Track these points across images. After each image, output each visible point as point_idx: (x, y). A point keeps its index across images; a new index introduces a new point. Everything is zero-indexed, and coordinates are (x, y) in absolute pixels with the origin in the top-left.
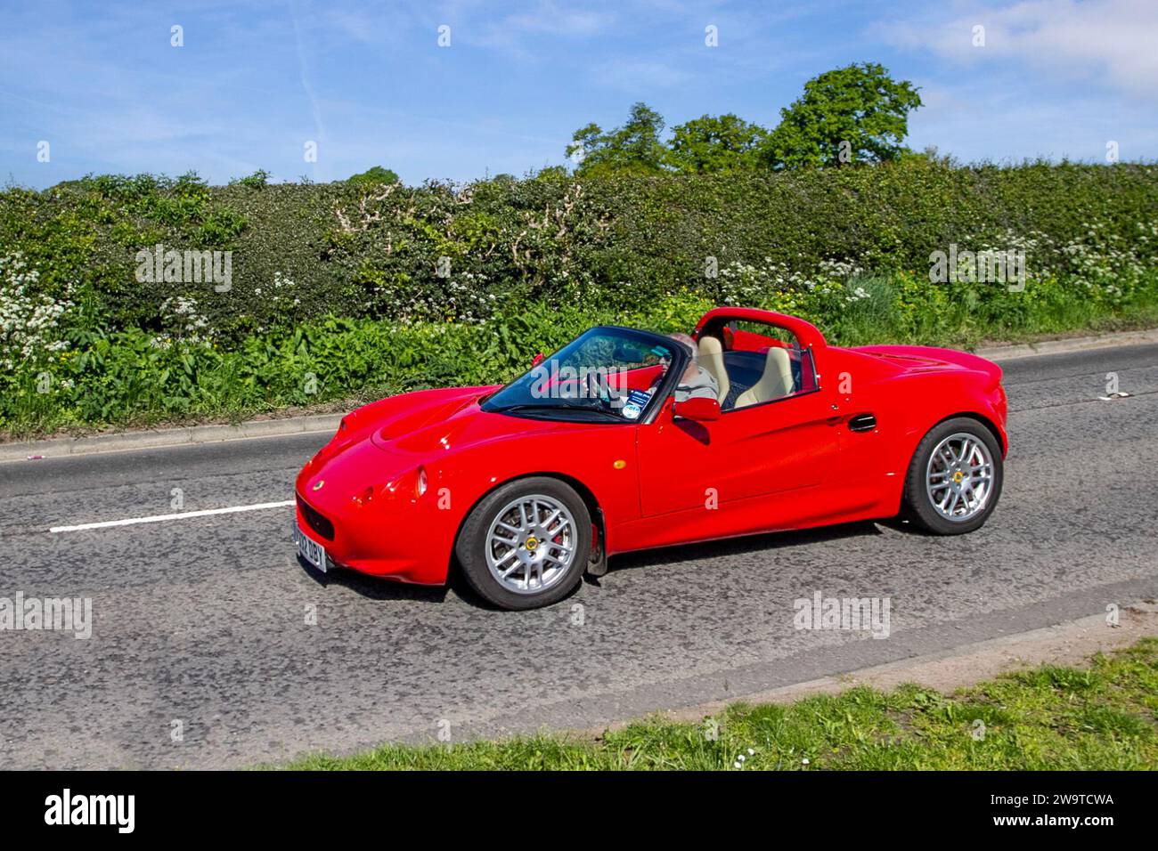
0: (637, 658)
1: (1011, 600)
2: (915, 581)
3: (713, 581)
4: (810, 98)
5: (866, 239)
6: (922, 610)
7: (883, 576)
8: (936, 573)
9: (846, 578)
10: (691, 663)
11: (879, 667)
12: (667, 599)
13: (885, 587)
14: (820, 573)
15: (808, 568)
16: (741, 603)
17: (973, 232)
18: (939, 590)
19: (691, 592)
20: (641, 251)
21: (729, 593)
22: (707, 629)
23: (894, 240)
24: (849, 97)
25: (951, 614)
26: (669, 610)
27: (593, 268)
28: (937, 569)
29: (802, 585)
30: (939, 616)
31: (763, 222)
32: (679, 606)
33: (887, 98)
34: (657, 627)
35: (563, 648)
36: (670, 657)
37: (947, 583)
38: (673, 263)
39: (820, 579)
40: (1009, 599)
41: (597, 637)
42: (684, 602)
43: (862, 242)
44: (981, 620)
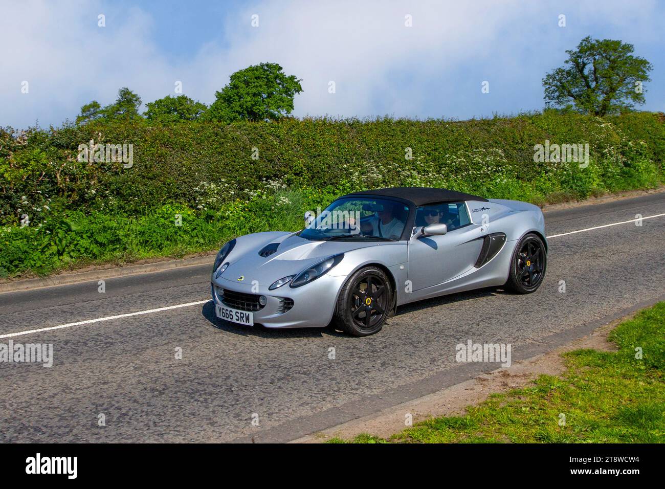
0: (181, 435)
1: (408, 379)
2: (348, 372)
3: (220, 382)
4: (234, 85)
5: (285, 167)
6: (356, 389)
7: (327, 371)
8: (359, 367)
9: (305, 373)
10: (218, 435)
11: (338, 426)
12: (193, 395)
13: (331, 377)
14: (288, 371)
15: (280, 369)
16: (242, 394)
17: (349, 162)
18: (364, 376)
19: (208, 390)
20: (143, 176)
21: (233, 389)
22: (224, 412)
23: (302, 168)
24: (258, 84)
25: (374, 390)
26: (196, 403)
27: (112, 187)
28: (359, 364)
29: (278, 380)
30: (368, 392)
31: (221, 157)
32: (201, 399)
33: (281, 86)
34: (189, 414)
35: (129, 433)
36: (203, 432)
37: (368, 372)
38: (164, 184)
39: (289, 375)
40: (406, 379)
41: (151, 424)
42: (204, 396)
43: (283, 169)
44: (393, 392)
